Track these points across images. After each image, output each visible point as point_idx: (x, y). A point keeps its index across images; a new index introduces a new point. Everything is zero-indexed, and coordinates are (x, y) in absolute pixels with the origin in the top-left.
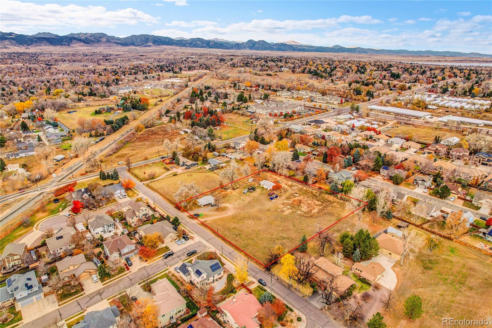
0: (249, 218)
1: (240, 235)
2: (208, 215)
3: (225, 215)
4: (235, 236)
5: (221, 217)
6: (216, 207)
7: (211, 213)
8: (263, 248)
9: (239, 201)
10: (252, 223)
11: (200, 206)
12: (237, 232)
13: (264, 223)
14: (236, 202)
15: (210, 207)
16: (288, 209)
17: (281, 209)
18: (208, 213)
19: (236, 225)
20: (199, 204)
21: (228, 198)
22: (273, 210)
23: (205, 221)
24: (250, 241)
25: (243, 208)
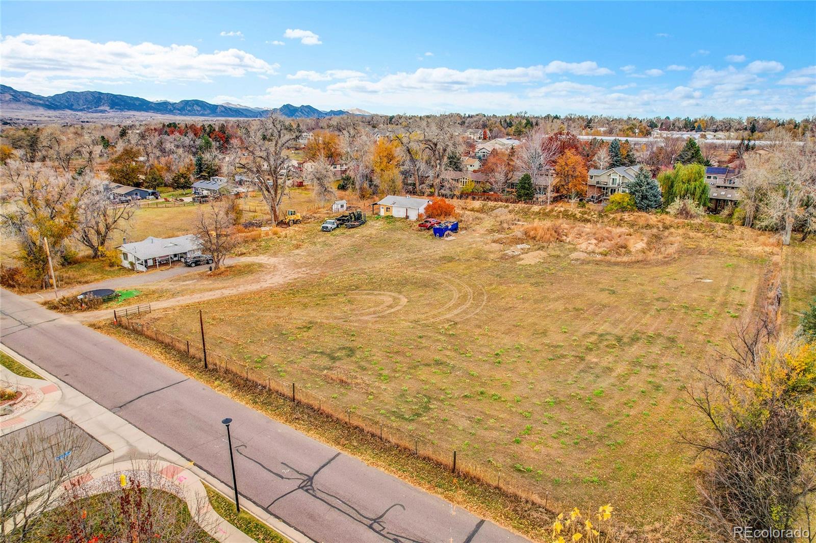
0: (376, 284)
1: (351, 352)
2: (167, 291)
3: (255, 287)
4: (325, 361)
5: (234, 292)
6: (204, 269)
7: (178, 286)
8: (545, 406)
9: (312, 248)
10: (395, 299)
11: (132, 269)
12: (330, 342)
13: (456, 295)
14: (297, 251)
15: (179, 270)
16: (525, 252)
17: (499, 255)
18: (167, 285)
19: (313, 314)
20: (126, 264)
21: (263, 243)
22: (468, 256)
23: (139, 315)
24: (434, 378)
25: (336, 261)
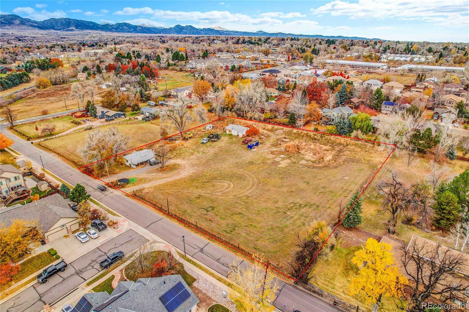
0: (223, 177)
1: (213, 208)
2: (146, 179)
3: (178, 177)
4: (205, 212)
5: (169, 180)
6: (158, 166)
7: (150, 176)
8: (268, 230)
9: (198, 155)
10: (229, 184)
11: (130, 167)
12: (206, 204)
13: (251, 183)
14: (192, 157)
15: (148, 167)
16: (283, 159)
17: (272, 160)
18: (145, 176)
19: (200, 192)
20: (128, 164)
21: (178, 152)
22: (259, 162)
23: (141, 190)
24: (237, 219)
25: (207, 163)
